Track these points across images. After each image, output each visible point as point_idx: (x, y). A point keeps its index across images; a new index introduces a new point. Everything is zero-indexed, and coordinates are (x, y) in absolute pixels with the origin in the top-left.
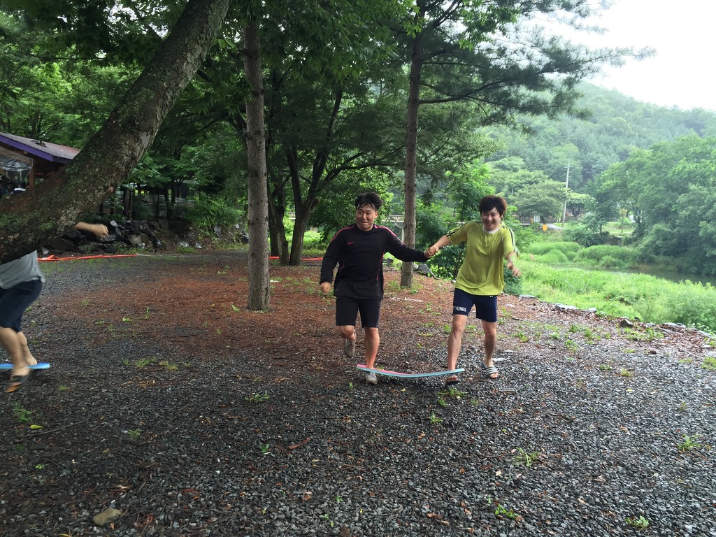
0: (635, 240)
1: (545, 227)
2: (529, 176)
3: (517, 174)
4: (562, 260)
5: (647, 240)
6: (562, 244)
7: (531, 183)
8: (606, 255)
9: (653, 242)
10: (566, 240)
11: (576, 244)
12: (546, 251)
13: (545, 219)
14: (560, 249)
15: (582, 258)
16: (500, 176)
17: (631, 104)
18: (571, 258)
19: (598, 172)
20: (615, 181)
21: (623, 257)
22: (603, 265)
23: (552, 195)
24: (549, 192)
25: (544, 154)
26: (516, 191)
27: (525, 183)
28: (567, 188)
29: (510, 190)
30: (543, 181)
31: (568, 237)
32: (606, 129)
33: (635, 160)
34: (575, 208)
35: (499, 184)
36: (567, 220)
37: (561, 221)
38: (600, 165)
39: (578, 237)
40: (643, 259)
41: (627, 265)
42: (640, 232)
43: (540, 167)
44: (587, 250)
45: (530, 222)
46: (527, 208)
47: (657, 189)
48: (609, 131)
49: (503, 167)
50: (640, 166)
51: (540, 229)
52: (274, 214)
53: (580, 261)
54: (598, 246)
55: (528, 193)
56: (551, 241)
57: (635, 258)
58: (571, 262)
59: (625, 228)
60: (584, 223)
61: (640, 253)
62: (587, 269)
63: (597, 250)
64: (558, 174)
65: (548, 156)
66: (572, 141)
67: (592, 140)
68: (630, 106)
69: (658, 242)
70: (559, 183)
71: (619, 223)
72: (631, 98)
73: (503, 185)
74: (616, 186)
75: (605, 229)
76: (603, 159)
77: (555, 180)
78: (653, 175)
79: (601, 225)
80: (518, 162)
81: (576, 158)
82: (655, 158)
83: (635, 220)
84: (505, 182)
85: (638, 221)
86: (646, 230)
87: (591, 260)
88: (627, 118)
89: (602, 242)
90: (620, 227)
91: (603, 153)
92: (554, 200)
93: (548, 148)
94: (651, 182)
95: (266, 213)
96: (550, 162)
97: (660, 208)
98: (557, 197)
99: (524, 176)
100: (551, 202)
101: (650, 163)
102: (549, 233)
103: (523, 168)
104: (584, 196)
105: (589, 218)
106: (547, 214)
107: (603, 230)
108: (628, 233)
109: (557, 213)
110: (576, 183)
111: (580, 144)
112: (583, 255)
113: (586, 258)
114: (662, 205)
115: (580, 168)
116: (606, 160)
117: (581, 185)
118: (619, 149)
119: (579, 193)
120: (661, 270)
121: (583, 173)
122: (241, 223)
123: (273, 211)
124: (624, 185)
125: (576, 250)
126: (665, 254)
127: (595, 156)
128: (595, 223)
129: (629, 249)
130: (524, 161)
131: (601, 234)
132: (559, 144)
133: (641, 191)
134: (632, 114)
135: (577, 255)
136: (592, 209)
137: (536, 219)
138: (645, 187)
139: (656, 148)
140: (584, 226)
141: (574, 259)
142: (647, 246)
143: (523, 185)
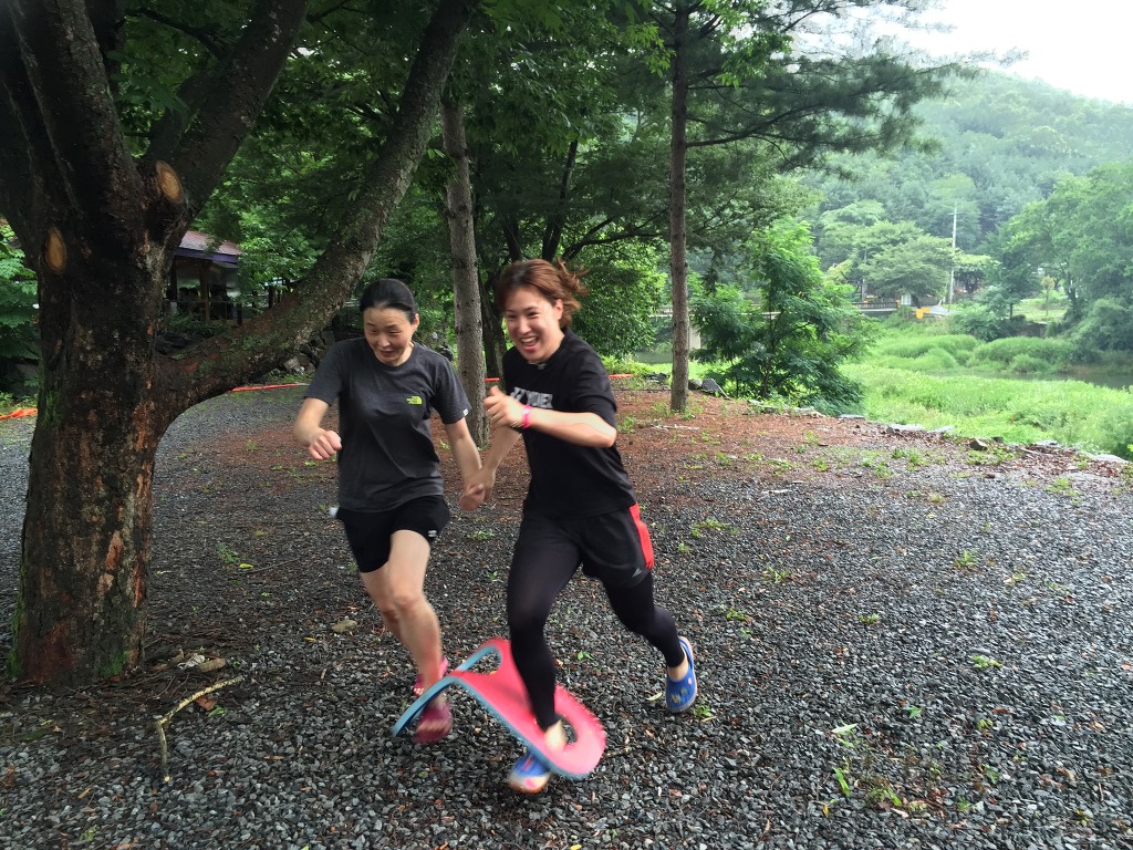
0: (1067, 326)
1: (920, 313)
2: (892, 232)
3: (870, 230)
4: (947, 365)
5: (1086, 326)
6: (949, 339)
7: (894, 242)
8: (1019, 353)
9: (1096, 329)
10: (954, 333)
11: (971, 338)
12: (922, 351)
13: (920, 300)
14: (945, 347)
15: (981, 359)
16: (844, 234)
17: (1065, 104)
18: (962, 361)
19: (1006, 219)
20: (1032, 232)
21: (1048, 355)
22: (1016, 369)
23: (929, 260)
24: (924, 255)
25: (916, 192)
26: (871, 257)
27: (886, 243)
28: (953, 249)
29: (861, 255)
30: (915, 239)
31: (958, 327)
32: (1018, 147)
33: (1063, 197)
34: (969, 280)
35: (844, 246)
36: (955, 300)
37: (947, 302)
38: (1011, 207)
39: (974, 326)
40: (1079, 357)
41: (1054, 368)
42: (1076, 315)
43: (910, 216)
44: (989, 346)
45: (896, 305)
46: (888, 283)
47: (1100, 241)
48: (1023, 149)
49: (850, 219)
50: (1072, 205)
51: (912, 317)
52: (488, 316)
53: (977, 365)
54: (1007, 339)
55: (891, 260)
56: (929, 334)
57: (1066, 356)
58: (962, 368)
59: (1052, 308)
60: (984, 303)
61: (1075, 347)
62: (990, 377)
63: (1004, 345)
64: (940, 226)
65: (923, 197)
66: (963, 169)
67: (995, 166)
68: (1063, 106)
69: (1102, 329)
70: (941, 240)
71: (1041, 300)
72: (1066, 93)
73: (850, 248)
74: (1033, 241)
75: (1018, 310)
76: (1013, 195)
77: (934, 234)
78: (1093, 218)
79: (1011, 305)
80: (874, 209)
81: (970, 198)
82: (1095, 191)
83: (1068, 293)
84: (854, 243)
85: (1071, 295)
86: (1085, 309)
87: (995, 363)
88: (1057, 127)
89: (1014, 333)
90: (1044, 307)
91: (1014, 186)
92: (933, 268)
93: (922, 184)
94: (1091, 230)
95: (479, 317)
96: (927, 206)
97: (1106, 272)
98: (938, 263)
99: (884, 232)
100: (929, 273)
101: (1087, 200)
102: (927, 322)
103: (882, 219)
104: (984, 258)
105: (992, 294)
106: (923, 290)
107: (1015, 314)
108: (1058, 315)
109: (938, 288)
110: (972, 238)
111: (976, 174)
112: (982, 355)
113: (987, 359)
114: (1110, 267)
115: (975, 213)
116: (1019, 198)
117: (978, 242)
118: (1040, 177)
119: (976, 254)
120: (1110, 374)
121: (982, 221)
122: (441, 331)
123: (487, 311)
124: (1047, 238)
125: (970, 347)
126: (1116, 347)
127: (1001, 193)
128: (1000, 302)
129: (1057, 342)
130: (885, 206)
131: (1012, 319)
132: (942, 175)
133: (1074, 246)
134: (1066, 119)
135: (973, 356)
136: (996, 279)
137: (906, 301)
138: (1080, 240)
139: (1098, 175)
140: (984, 308)
141: (968, 363)
142: (1086, 335)
143: (882, 246)
